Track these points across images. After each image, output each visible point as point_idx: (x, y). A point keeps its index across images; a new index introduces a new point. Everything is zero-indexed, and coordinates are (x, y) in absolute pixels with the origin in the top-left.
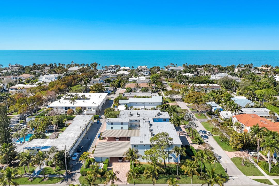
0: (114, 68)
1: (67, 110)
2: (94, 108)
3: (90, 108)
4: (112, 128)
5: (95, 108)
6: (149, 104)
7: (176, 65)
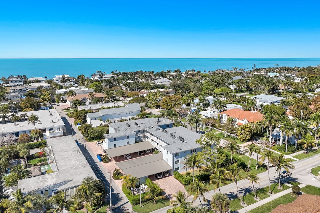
0: (19, 79)
1: (18, 136)
2: (57, 128)
3: (52, 129)
4: (115, 145)
5: (59, 128)
6: (127, 113)
7: (105, 73)
